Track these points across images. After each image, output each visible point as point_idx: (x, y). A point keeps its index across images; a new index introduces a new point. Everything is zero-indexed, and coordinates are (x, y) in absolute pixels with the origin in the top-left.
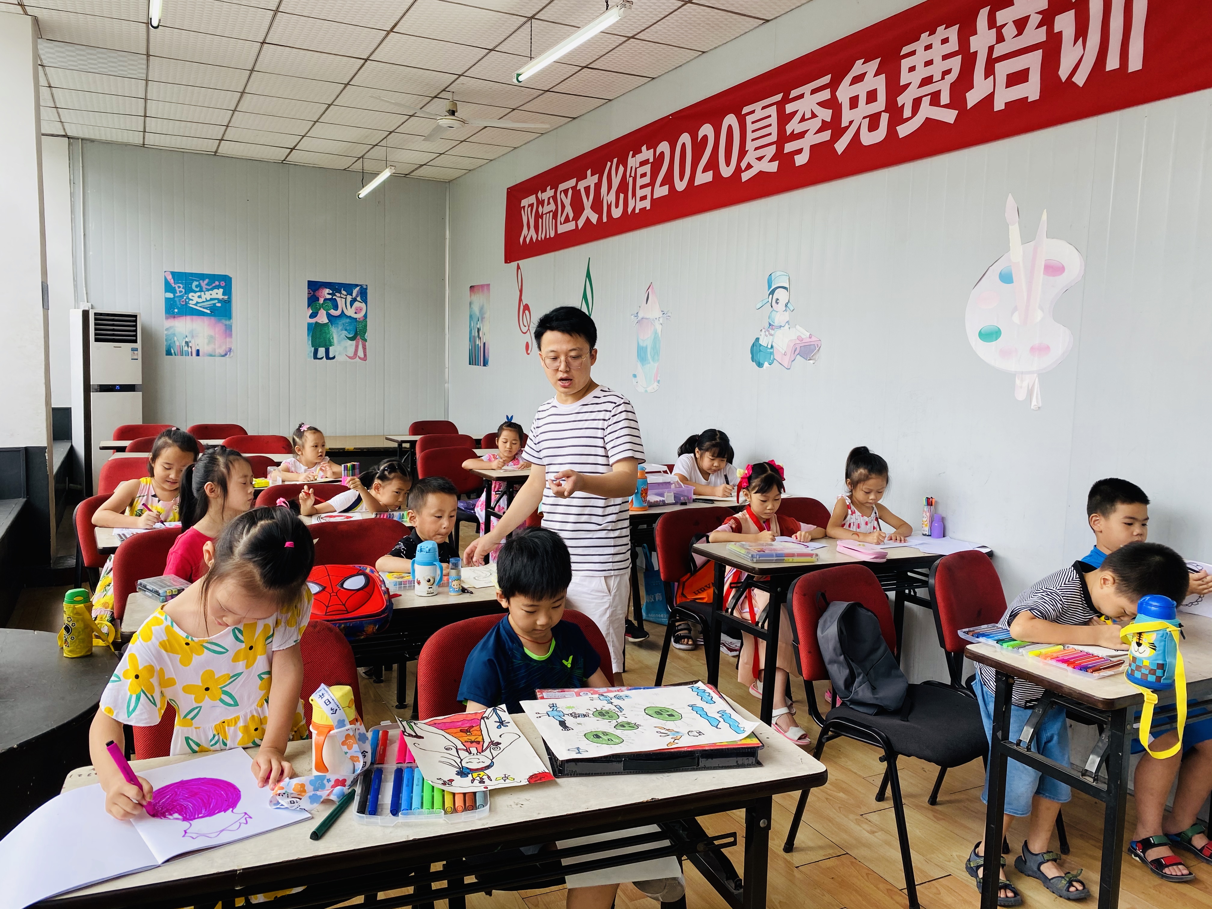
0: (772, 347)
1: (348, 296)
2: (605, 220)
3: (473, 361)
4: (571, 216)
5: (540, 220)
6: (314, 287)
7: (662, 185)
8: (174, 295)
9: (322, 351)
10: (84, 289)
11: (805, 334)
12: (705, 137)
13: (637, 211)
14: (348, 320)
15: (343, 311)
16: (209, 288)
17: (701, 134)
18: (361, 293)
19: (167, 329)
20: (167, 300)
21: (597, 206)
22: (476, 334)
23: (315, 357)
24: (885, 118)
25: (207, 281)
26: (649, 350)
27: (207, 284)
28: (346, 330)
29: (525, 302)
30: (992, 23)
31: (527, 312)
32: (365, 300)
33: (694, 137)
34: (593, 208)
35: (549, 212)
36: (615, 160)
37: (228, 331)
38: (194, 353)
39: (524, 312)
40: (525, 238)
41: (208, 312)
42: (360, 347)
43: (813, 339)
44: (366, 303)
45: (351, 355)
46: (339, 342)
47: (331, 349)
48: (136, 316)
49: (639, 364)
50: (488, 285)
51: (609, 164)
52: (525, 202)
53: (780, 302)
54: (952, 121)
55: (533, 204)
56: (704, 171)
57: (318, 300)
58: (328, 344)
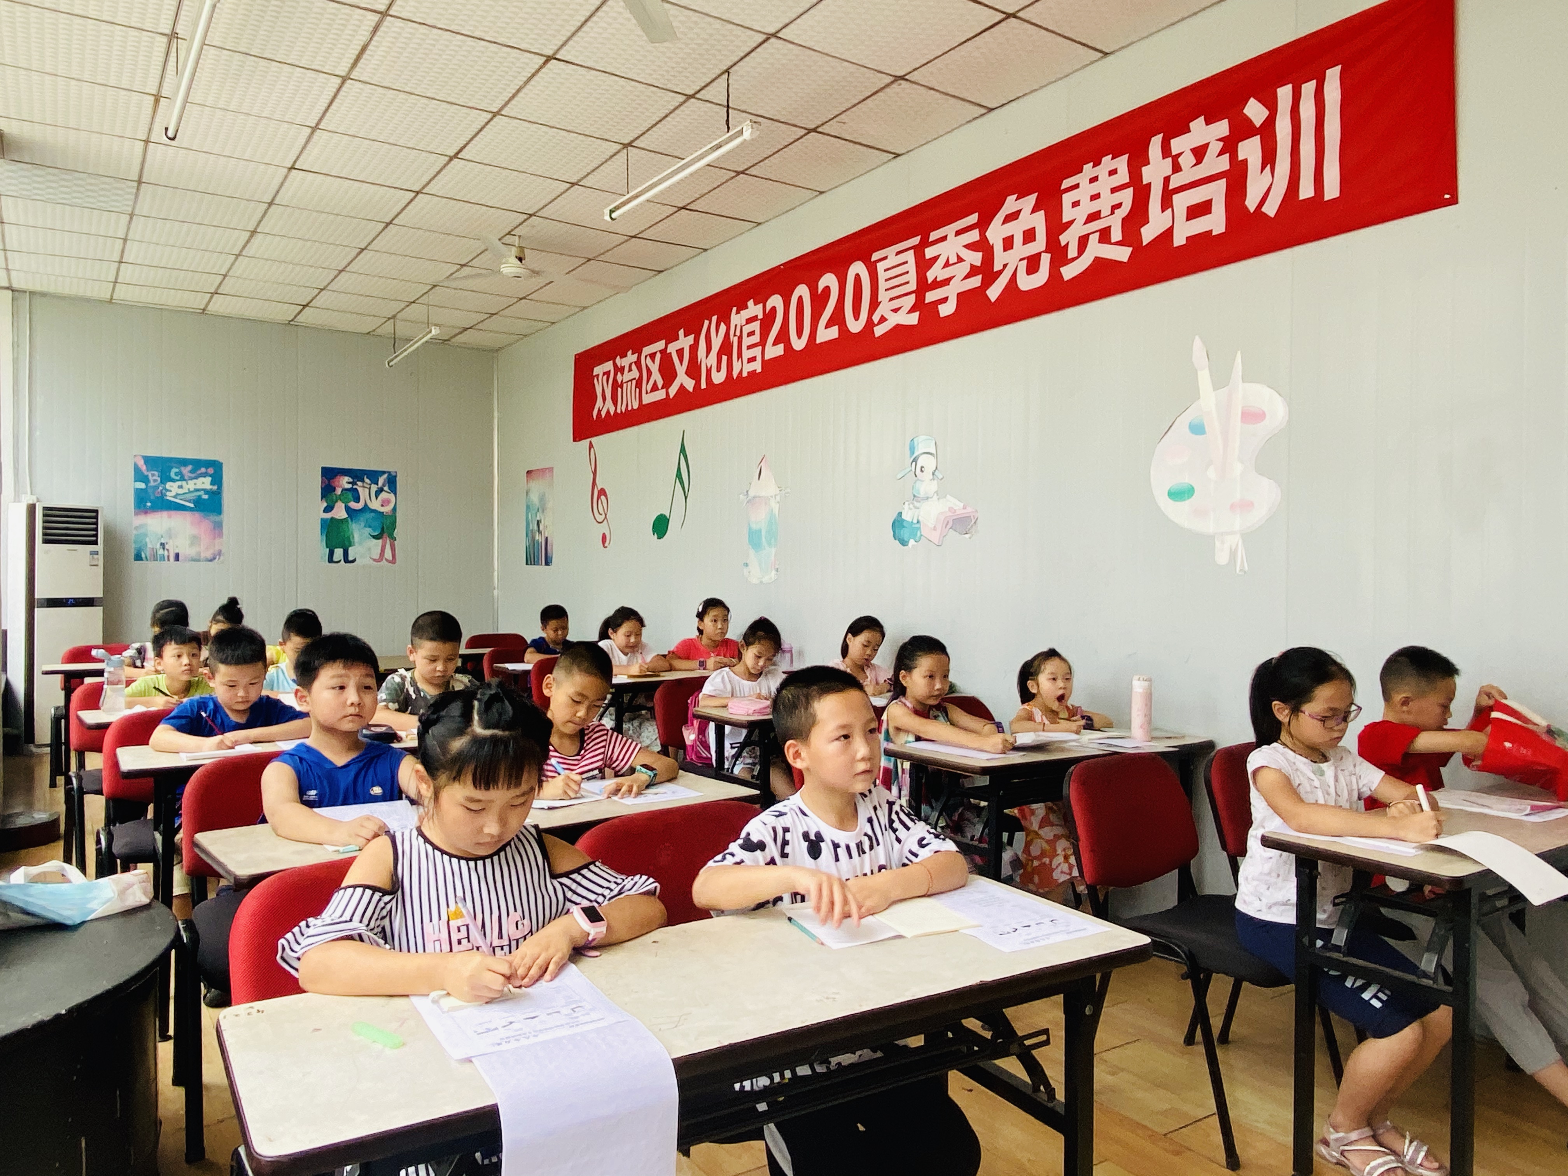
0: (918, 522)
1: (373, 485)
2: (703, 385)
3: (531, 559)
4: (660, 383)
5: (619, 390)
6: (330, 474)
7: (775, 343)
8: (146, 485)
9: (339, 553)
10: (28, 478)
11: (958, 505)
12: (827, 289)
13: (745, 374)
14: (372, 515)
15: (366, 505)
16: (193, 475)
17: (822, 284)
18: (389, 482)
19: (136, 528)
20: (138, 492)
21: (693, 370)
22: (536, 528)
23: (331, 560)
24: (1046, 259)
25: (190, 467)
26: (763, 533)
27: (191, 472)
28: (370, 527)
29: (600, 485)
30: (1166, 151)
31: (603, 497)
32: (393, 489)
33: (813, 289)
34: (688, 373)
35: (631, 380)
36: (714, 318)
37: (218, 527)
38: (172, 558)
39: (599, 497)
40: (599, 411)
41: (192, 505)
42: (388, 547)
43: (969, 510)
44: (395, 494)
45: (377, 557)
46: (360, 543)
47: (351, 551)
48: (96, 511)
49: (752, 552)
50: (551, 469)
51: (706, 322)
52: (598, 370)
53: (925, 470)
54: (1125, 260)
55: (609, 371)
56: (827, 326)
57: (334, 489)
58: (347, 543)
